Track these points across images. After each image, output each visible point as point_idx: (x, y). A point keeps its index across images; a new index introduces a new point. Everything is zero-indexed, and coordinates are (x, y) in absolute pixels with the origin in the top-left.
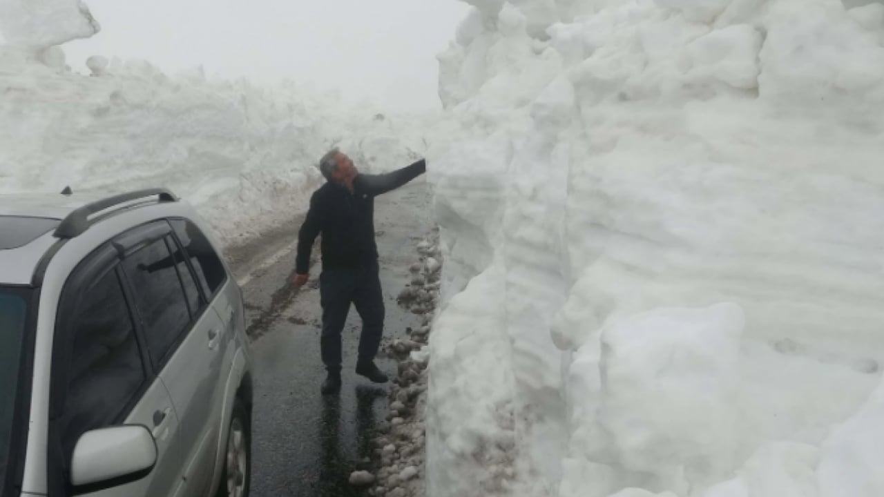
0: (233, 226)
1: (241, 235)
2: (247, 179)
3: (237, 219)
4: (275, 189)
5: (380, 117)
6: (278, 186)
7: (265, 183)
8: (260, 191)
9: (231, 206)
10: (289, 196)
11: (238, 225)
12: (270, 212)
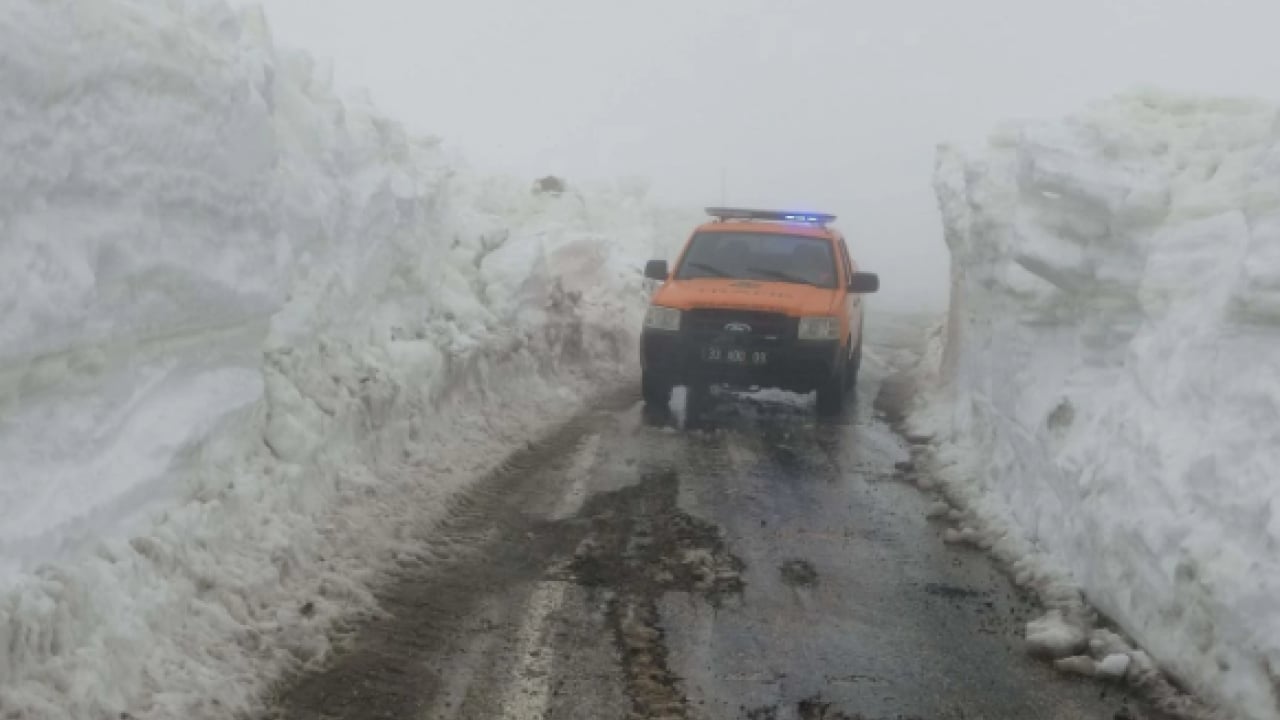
0: (272, 572)
1: (308, 609)
2: (282, 371)
3: (277, 536)
4: (367, 400)
5: (551, 185)
6: (377, 392)
7: (336, 380)
8: (330, 413)
9: (246, 483)
10: (405, 424)
11: (284, 563)
12: (371, 491)
